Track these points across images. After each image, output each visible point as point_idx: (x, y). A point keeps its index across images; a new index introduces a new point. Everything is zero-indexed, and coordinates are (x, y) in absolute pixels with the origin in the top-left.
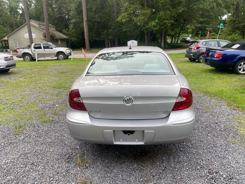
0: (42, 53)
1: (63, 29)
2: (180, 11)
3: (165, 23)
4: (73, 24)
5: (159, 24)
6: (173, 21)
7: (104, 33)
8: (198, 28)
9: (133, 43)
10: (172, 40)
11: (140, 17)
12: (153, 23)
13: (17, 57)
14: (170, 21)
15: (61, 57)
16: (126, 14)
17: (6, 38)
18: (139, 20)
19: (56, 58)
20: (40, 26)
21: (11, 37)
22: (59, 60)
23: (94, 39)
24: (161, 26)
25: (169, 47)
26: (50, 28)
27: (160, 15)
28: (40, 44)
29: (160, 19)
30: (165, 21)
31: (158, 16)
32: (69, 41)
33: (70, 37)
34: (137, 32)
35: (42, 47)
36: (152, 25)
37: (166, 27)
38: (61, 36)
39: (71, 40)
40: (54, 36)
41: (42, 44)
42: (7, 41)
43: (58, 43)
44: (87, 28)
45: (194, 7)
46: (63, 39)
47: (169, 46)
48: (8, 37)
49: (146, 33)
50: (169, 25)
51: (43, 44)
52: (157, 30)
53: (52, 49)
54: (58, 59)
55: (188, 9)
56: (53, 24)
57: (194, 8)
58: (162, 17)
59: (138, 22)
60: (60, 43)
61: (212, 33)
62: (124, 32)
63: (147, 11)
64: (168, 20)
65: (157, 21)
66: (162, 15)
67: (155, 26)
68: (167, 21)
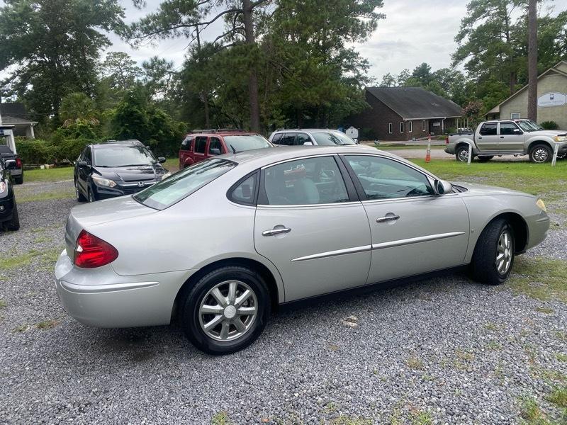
0: (495, 143)
13: (447, 151)
15: (540, 154)
17: (497, 109)
19: (527, 157)
22: (534, 162)
28: (496, 123)
35: (498, 131)
41: (499, 124)
42: (498, 114)
48: (501, 107)
51: (501, 123)
53: (521, 136)
54: (531, 161)
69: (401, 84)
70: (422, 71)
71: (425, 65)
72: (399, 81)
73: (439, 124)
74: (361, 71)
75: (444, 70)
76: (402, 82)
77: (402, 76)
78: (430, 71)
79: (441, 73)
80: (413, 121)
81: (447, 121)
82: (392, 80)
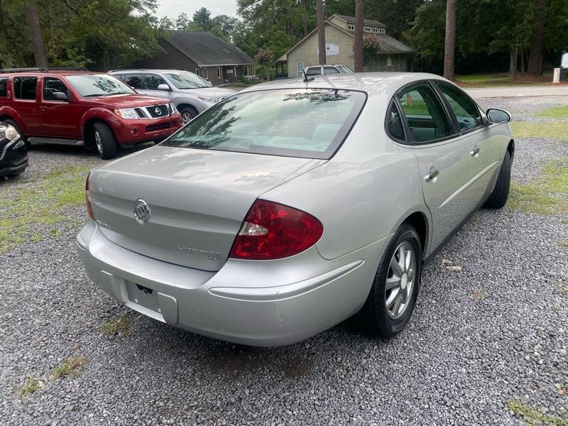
1: (405, 30)
4: (421, 14)
7: (499, 32)
17: (284, 58)
20: (350, 27)
21: (294, 54)
23: (472, 50)
26: (364, 30)
28: (320, 68)
32: (415, 59)
33: (416, 47)
38: (395, 49)
39: (419, 56)
40: (377, 49)
41: (322, 69)
42: (286, 62)
43: (386, 64)
44: (453, 24)
46: (401, 54)
48: (288, 55)
51: (325, 68)
56: (381, 21)
60: (389, 63)
69: (180, 28)
70: (202, 16)
71: (204, 10)
72: (178, 25)
73: (231, 71)
74: (149, 11)
75: (222, 16)
76: (181, 26)
77: (179, 20)
78: (210, 17)
79: (220, 19)
80: (208, 68)
81: (239, 68)
82: (170, 24)
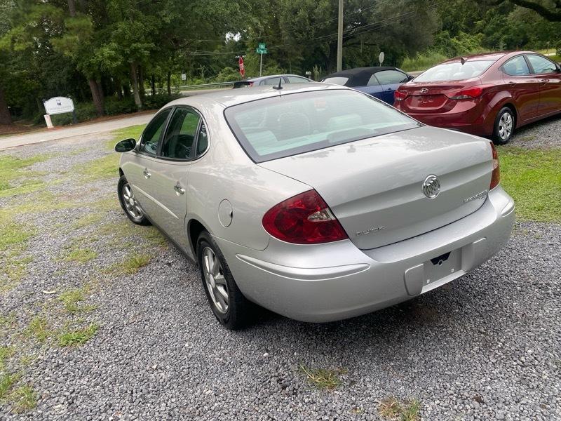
2: (168, 20)
3: (136, 50)
5: (123, 53)
6: (152, 45)
8: (196, 60)
9: (60, 104)
10: (153, 88)
11: (69, 38)
12: (107, 51)
14: (146, 45)
16: (23, 29)
18: (68, 44)
24: (126, 56)
25: (155, 105)
27: (120, 30)
29: (120, 39)
30: (134, 45)
31: (114, 33)
34: (63, 75)
36: (106, 55)
37: (139, 59)
45: (196, 10)
47: (153, 102)
49: (88, 77)
50: (147, 53)
52: (118, 68)
55: (182, 16)
57: (197, 15)
58: (124, 34)
59: (63, 48)
61: (226, 68)
62: (18, 79)
63: (84, 22)
64: (143, 43)
65: (114, 45)
66: (124, 30)
67: (112, 59)
68: (139, 45)
